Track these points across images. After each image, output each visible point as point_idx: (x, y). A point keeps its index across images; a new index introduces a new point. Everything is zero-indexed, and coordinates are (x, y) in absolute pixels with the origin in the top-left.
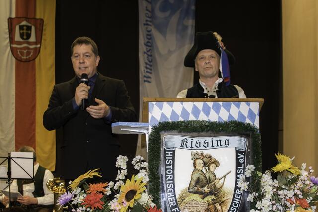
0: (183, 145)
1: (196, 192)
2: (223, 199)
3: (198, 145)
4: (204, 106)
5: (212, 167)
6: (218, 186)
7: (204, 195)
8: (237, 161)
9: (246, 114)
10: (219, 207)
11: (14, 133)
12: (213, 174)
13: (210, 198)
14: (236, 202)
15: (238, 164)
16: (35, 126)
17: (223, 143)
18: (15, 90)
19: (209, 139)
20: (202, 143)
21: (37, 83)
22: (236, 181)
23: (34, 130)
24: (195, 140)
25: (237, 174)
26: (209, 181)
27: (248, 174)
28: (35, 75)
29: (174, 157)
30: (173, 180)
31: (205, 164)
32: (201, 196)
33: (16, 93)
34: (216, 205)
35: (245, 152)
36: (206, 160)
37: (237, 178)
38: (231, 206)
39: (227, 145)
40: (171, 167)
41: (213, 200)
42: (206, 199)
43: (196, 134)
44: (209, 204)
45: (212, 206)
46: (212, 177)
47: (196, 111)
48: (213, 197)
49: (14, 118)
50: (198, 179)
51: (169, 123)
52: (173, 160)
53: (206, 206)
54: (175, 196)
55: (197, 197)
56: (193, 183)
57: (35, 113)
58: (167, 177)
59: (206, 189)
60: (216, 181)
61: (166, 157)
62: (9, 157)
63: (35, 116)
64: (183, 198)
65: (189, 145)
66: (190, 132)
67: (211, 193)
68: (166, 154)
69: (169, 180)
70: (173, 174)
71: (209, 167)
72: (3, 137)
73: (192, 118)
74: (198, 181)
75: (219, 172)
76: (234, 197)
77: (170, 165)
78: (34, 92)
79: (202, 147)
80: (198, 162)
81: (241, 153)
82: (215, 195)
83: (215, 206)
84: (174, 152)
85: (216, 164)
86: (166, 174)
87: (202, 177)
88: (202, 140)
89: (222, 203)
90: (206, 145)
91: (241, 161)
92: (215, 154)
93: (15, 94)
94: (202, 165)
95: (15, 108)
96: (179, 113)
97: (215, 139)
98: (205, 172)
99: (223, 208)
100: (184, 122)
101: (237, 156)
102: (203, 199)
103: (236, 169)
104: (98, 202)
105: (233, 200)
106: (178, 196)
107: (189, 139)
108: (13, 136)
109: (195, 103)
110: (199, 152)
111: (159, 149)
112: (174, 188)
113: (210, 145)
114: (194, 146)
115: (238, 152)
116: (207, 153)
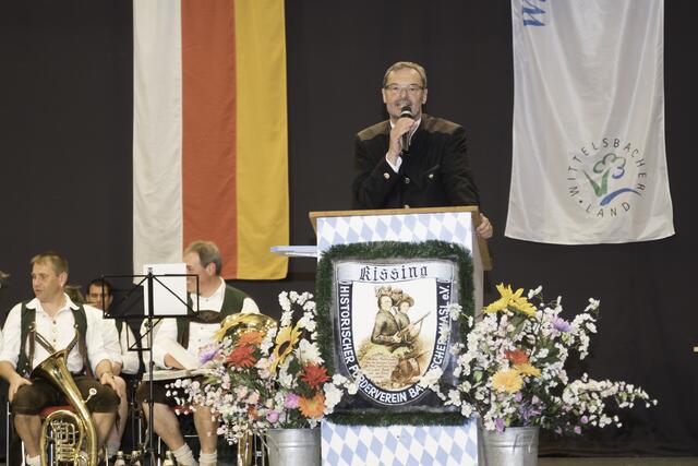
0: (364, 276)
1: (382, 343)
2: (420, 353)
3: (384, 276)
4: (393, 220)
5: (404, 306)
6: (413, 334)
7: (394, 346)
8: (439, 297)
9: (452, 230)
10: (414, 364)
11: (180, 179)
12: (406, 315)
13: (401, 351)
14: (439, 357)
15: (441, 302)
16: (234, 158)
17: (418, 272)
18: (180, 67)
19: (399, 268)
20: (389, 274)
21: (239, 44)
22: (438, 326)
23: (233, 168)
24: (380, 269)
25: (439, 316)
26: (400, 327)
27: (454, 316)
28: (232, 24)
29: (351, 293)
30: (351, 325)
31: (394, 303)
32: (390, 347)
33: (184, 74)
34: (410, 360)
35: (450, 284)
36: (395, 297)
37: (439, 321)
38: (432, 361)
40: (348, 307)
41: (406, 353)
42: (396, 352)
43: (381, 260)
44: (400, 360)
45: (404, 362)
46: (404, 321)
47: (381, 228)
48: (406, 349)
49: (180, 138)
50: (385, 324)
51: (344, 246)
52: (350, 297)
53: (397, 362)
54: (353, 349)
55: (384, 349)
56: (378, 330)
57: (234, 124)
58: (341, 322)
59: (396, 339)
60: (410, 327)
61: (340, 293)
62: (150, 274)
63: (233, 132)
64: (364, 351)
65: (371, 276)
66: (373, 259)
67: (403, 344)
68: (340, 290)
69: (345, 326)
70: (350, 317)
71: (399, 305)
72: (151, 191)
73: (376, 238)
74: (384, 327)
75: (413, 313)
76: (435, 349)
77: (345, 305)
78: (232, 68)
79: (389, 279)
80: (384, 299)
81: (445, 285)
82: (409, 346)
83: (408, 363)
84: (351, 286)
85: (409, 301)
86: (341, 317)
87: (390, 322)
88: (389, 269)
89: (418, 358)
90: (395, 276)
91: (445, 297)
92: (408, 288)
93: (180, 77)
94: (390, 304)
95: (181, 113)
96: (358, 231)
97: (407, 266)
98: (394, 313)
99: (421, 365)
100: (365, 244)
101: (439, 290)
102: (392, 352)
103: (438, 309)
104: (246, 359)
105: (434, 353)
106: (357, 349)
107: (372, 268)
108: (178, 187)
109: (380, 217)
110: (386, 286)
111: (330, 283)
112: (351, 337)
113: (401, 275)
114: (378, 277)
115: (440, 285)
116: (396, 286)
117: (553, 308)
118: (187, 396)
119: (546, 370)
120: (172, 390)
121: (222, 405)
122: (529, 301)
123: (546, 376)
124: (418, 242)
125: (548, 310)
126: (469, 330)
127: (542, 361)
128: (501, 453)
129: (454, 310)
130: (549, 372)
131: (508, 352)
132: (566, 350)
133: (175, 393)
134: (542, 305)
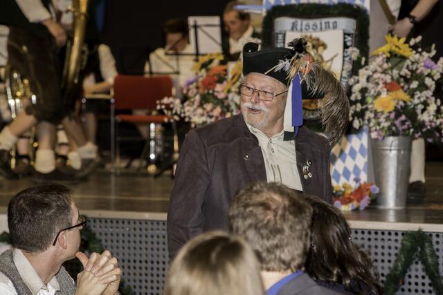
0: (294, 27)
3: (307, 28)
5: (320, 49)
8: (345, 43)
12: (321, 56)
15: (346, 47)
17: (331, 25)
19: (318, 22)
20: (311, 26)
22: (343, 64)
24: (305, 22)
25: (344, 57)
27: (355, 57)
29: (284, 40)
31: (314, 46)
35: (352, 34)
36: (315, 42)
37: (344, 61)
39: (335, 27)
46: (320, 60)
52: (284, 43)
60: (324, 64)
61: (277, 40)
65: (299, 27)
68: (277, 37)
71: (317, 49)
75: (326, 55)
79: (311, 30)
81: (349, 35)
84: (285, 34)
85: (324, 46)
88: (311, 22)
90: (315, 28)
91: (349, 44)
94: (311, 48)
97: (323, 21)
98: (313, 54)
101: (345, 38)
103: (344, 52)
107: (299, 21)
110: (309, 34)
113: (319, 27)
114: (303, 28)
115: (346, 34)
116: (315, 35)
117: (429, 51)
118: (172, 109)
119: (416, 97)
120: (161, 104)
121: (195, 115)
122: (410, 47)
123: (416, 101)
124: (332, 4)
125: (424, 53)
126: (361, 67)
127: (415, 90)
128: (382, 155)
129: (354, 53)
130: (419, 98)
131: (385, 83)
132: (433, 83)
133: (163, 107)
134: (420, 50)
